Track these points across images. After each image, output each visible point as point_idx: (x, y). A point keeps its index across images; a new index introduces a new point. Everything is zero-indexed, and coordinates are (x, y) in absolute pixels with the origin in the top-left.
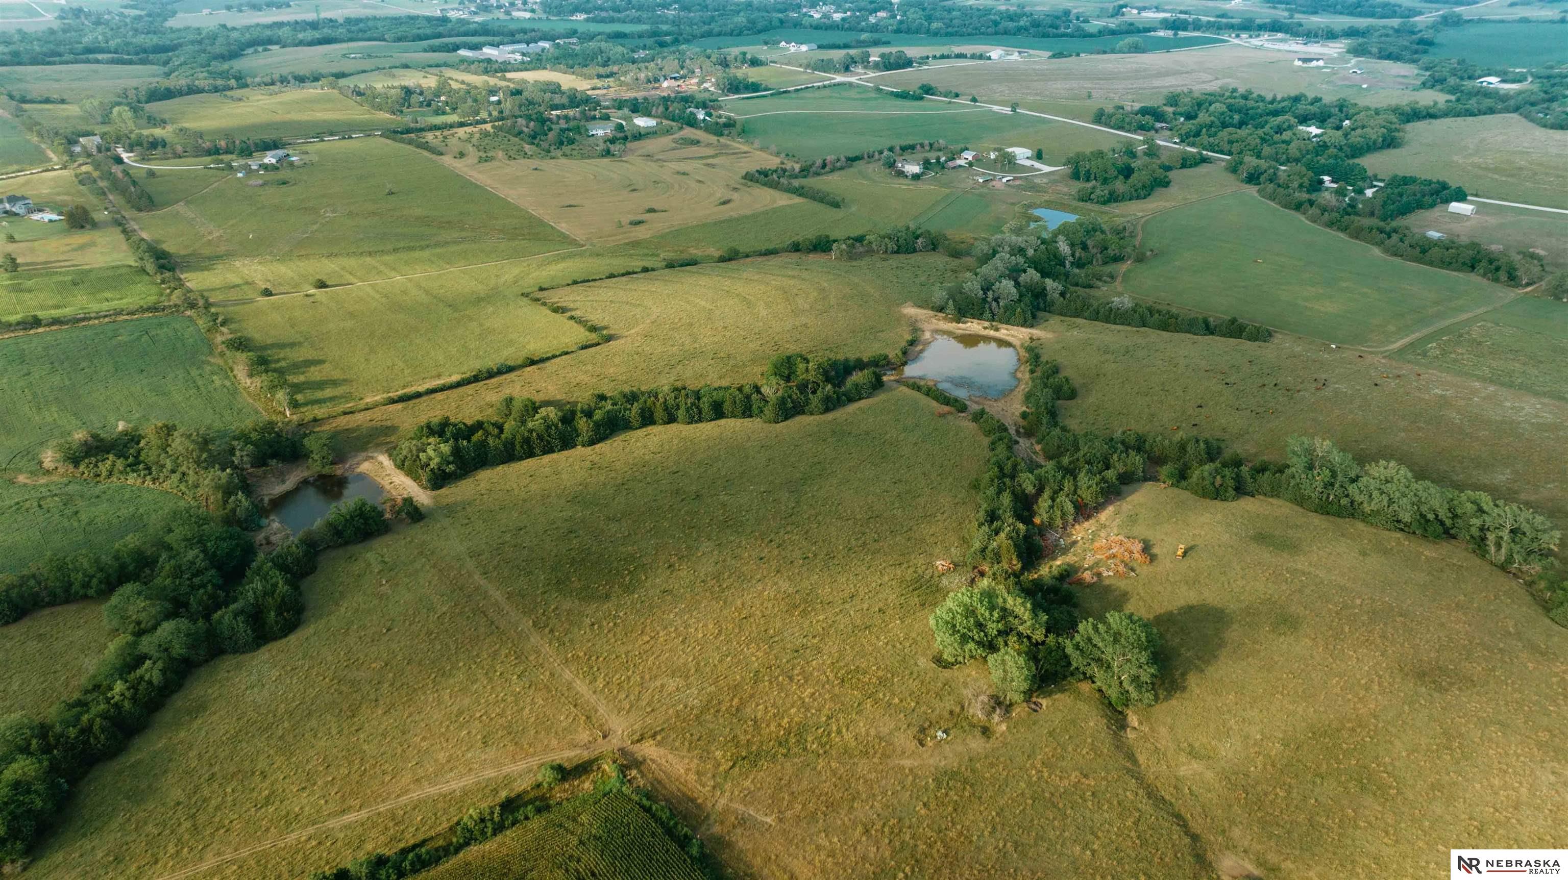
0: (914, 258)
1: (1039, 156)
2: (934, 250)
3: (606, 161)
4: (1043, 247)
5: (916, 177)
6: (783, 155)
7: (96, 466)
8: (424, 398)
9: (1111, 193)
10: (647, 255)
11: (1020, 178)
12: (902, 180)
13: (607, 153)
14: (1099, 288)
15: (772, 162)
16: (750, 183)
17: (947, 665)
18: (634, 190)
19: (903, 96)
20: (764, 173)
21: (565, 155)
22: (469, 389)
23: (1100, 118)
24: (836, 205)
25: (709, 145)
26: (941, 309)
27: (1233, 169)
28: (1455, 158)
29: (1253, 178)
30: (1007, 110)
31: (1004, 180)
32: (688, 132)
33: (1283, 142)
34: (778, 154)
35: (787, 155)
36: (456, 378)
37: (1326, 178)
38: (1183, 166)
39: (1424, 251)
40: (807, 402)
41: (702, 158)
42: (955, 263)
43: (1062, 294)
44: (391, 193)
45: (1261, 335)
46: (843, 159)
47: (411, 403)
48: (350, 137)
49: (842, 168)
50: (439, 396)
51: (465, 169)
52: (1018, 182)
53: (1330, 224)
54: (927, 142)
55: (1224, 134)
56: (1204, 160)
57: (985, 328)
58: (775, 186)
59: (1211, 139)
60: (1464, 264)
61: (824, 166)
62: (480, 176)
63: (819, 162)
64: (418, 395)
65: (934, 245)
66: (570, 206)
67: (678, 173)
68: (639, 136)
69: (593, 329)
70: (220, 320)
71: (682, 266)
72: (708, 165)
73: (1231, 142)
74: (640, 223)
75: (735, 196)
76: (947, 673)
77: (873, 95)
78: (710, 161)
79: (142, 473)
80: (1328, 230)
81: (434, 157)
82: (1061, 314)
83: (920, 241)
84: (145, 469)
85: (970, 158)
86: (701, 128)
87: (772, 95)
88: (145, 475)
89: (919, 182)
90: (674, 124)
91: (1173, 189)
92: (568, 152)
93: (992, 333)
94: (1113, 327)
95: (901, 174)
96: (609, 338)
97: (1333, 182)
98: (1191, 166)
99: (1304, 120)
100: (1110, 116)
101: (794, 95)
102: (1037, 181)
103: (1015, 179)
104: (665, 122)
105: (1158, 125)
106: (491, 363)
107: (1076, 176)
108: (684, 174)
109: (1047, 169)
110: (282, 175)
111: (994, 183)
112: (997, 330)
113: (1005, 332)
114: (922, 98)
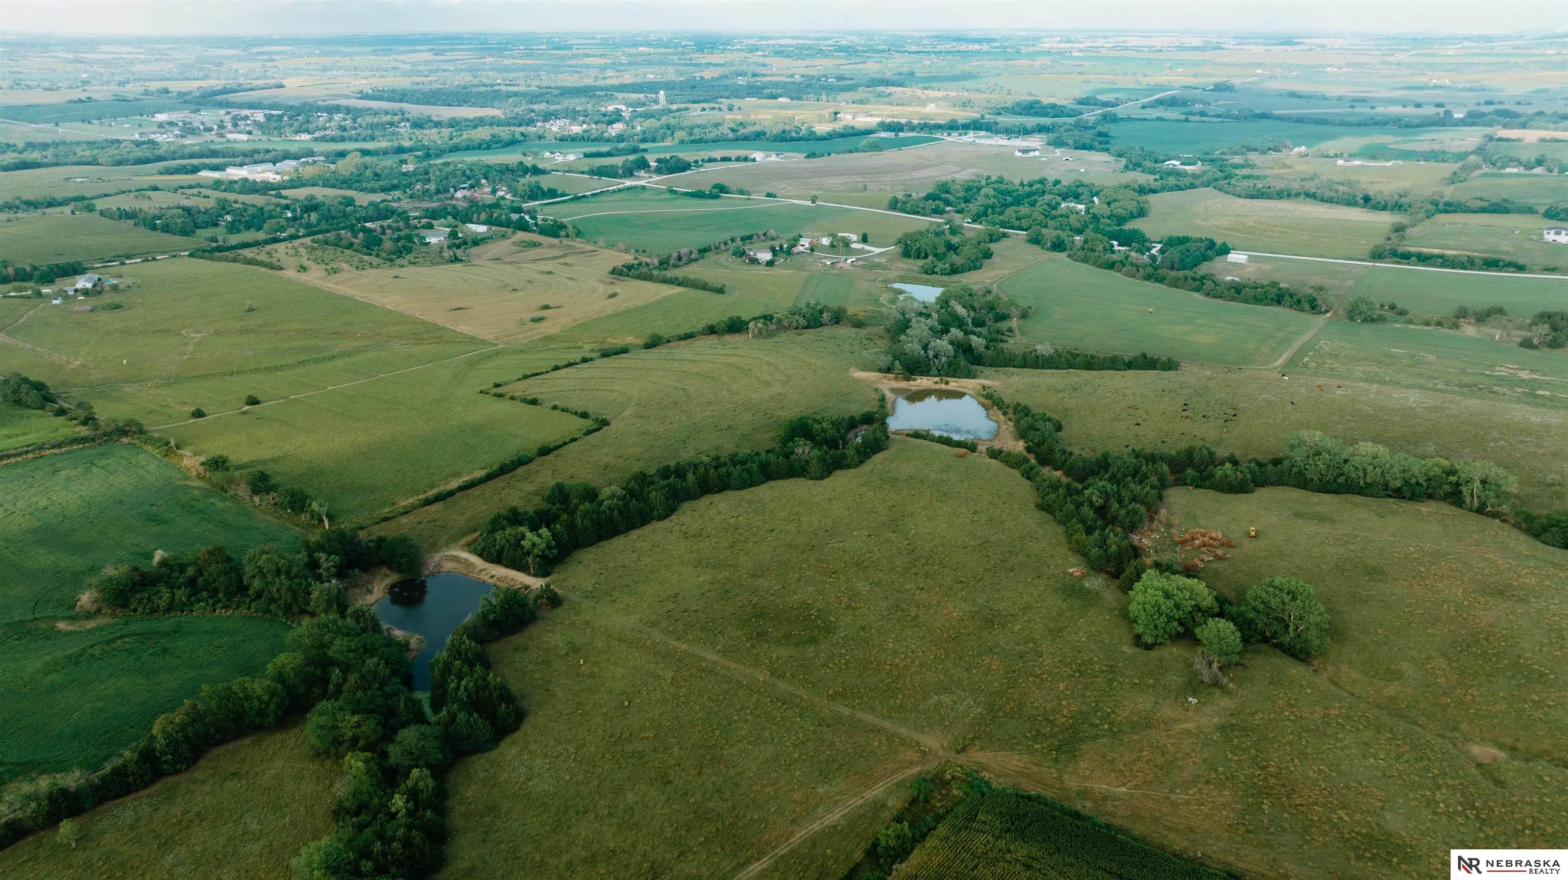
0: (825, 331)
1: (864, 239)
2: (837, 323)
3: (458, 266)
4: (943, 311)
5: (770, 263)
6: (633, 251)
7: (149, 599)
8: (458, 494)
9: (952, 265)
10: (569, 348)
11: (861, 259)
12: (758, 267)
13: (456, 260)
14: (1006, 341)
15: (628, 258)
16: (622, 278)
17: (1148, 647)
18: (515, 290)
19: (699, 195)
20: (630, 267)
21: (411, 263)
22: (499, 482)
23: (894, 205)
24: (720, 291)
25: (552, 246)
26: (889, 370)
27: (1036, 241)
28: (1197, 222)
29: (1058, 246)
30: (809, 203)
31: (849, 261)
32: (520, 235)
33: (1062, 216)
34: (626, 251)
35: (637, 251)
36: (479, 474)
37: (1115, 243)
38: (991, 241)
39: (1238, 292)
40: (844, 457)
41: (553, 258)
42: (863, 332)
43: (987, 348)
44: (251, 310)
45: (1170, 365)
46: (696, 251)
47: (449, 500)
48: (154, 259)
49: (696, 260)
50: (476, 491)
51: (316, 281)
52: (861, 263)
53: (1148, 277)
54: (760, 233)
55: (1010, 212)
56: (1005, 235)
57: (936, 383)
58: (649, 278)
59: (1001, 218)
60: (1272, 299)
61: (680, 259)
62: (338, 287)
63: (675, 255)
64: (451, 493)
65: (838, 318)
66: (458, 309)
67: (543, 273)
68: (477, 241)
69: (585, 415)
70: (173, 443)
71: (616, 353)
72: (565, 264)
73: (1018, 219)
74: (541, 319)
75: (617, 289)
76: (1153, 654)
77: (668, 196)
78: (563, 260)
79: (211, 602)
80: (1146, 282)
81: (277, 273)
82: (991, 365)
83: (825, 315)
84: (211, 597)
85: (807, 245)
86: (534, 231)
87: (571, 200)
88: (214, 604)
89: (774, 268)
90: (505, 229)
91: (996, 259)
92: (413, 260)
93: (943, 386)
94: (1044, 371)
95: (754, 261)
96: (605, 423)
97: (1119, 245)
98: (997, 240)
99: (1065, 197)
100: (904, 203)
101: (593, 200)
102: (876, 260)
103: (858, 259)
104: (493, 228)
105: (948, 209)
106: (504, 455)
107: (906, 254)
108: (549, 273)
109: (878, 250)
110: (108, 298)
111: (840, 265)
112: (947, 383)
113: (954, 384)
114: (718, 197)
